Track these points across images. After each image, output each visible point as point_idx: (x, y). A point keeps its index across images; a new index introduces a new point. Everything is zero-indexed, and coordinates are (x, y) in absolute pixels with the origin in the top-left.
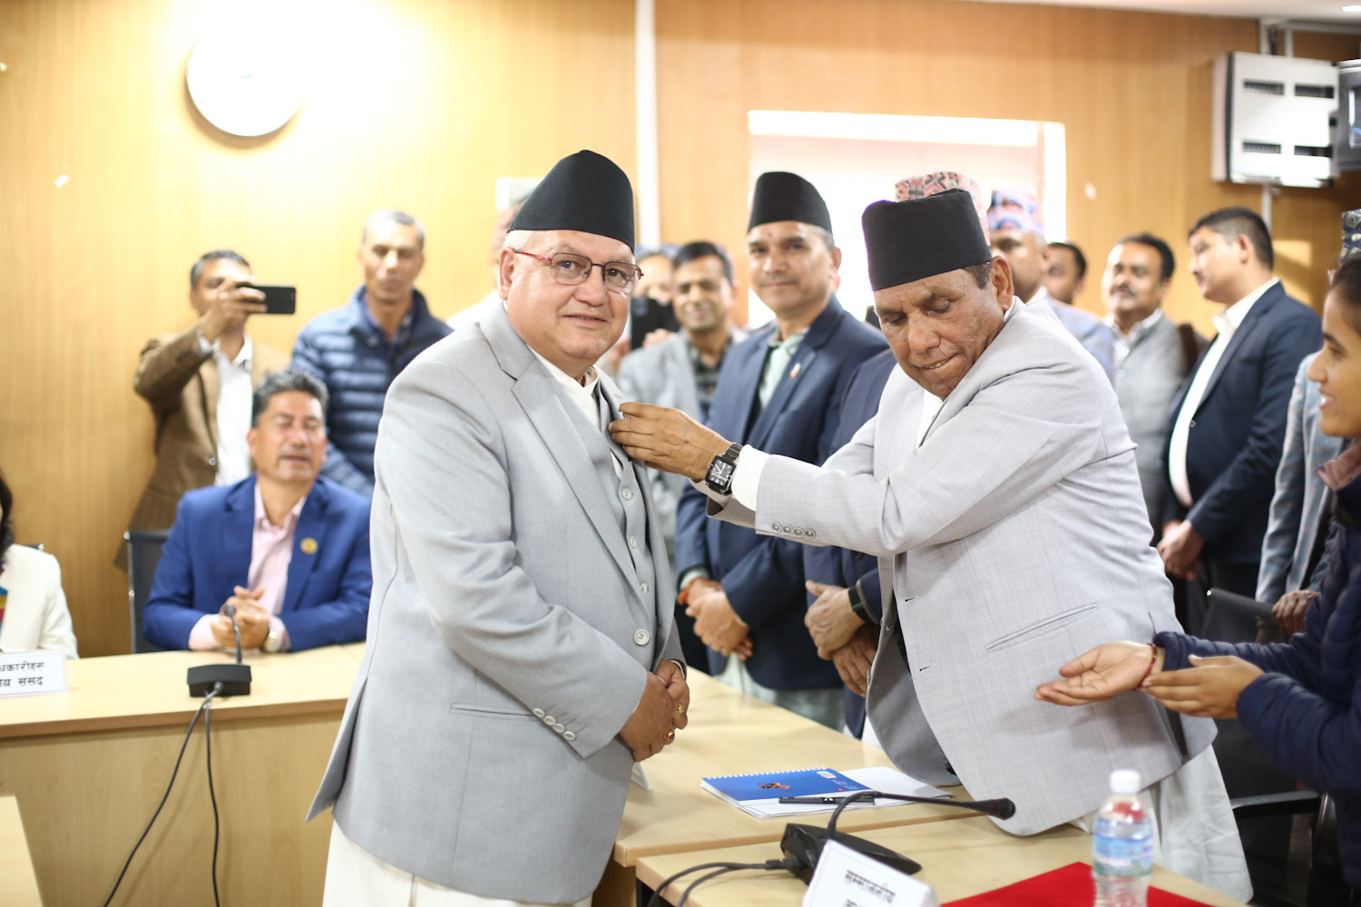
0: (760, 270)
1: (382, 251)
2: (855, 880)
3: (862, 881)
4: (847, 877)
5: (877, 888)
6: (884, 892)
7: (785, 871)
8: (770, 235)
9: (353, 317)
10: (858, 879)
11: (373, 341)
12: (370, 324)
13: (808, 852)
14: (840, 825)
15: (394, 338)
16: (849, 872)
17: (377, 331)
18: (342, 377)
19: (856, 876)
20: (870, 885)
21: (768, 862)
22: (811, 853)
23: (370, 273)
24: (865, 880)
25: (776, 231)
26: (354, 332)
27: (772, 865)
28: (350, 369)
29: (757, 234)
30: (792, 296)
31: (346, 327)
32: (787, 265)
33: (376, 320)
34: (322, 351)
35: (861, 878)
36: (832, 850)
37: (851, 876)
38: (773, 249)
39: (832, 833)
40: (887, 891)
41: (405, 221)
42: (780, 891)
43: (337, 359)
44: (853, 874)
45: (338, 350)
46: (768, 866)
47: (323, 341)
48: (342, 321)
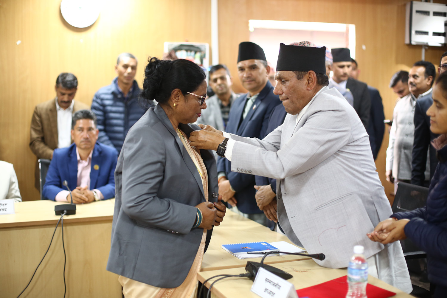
0: (243, 76)
1: (126, 66)
2: (268, 281)
3: (270, 282)
4: (266, 280)
5: (275, 284)
6: (277, 286)
7: (246, 277)
8: (245, 64)
9: (113, 88)
10: (269, 281)
11: (119, 96)
12: (118, 91)
13: (254, 271)
14: (265, 262)
15: (126, 95)
16: (266, 278)
17: (121, 93)
18: (109, 108)
19: (269, 280)
20: (273, 283)
21: (240, 274)
22: (254, 272)
23: (121, 74)
24: (271, 281)
25: (247, 63)
26: (113, 93)
27: (242, 275)
28: (112, 106)
29: (241, 64)
30: (254, 85)
31: (110, 92)
32: (251, 74)
33: (121, 89)
34: (102, 100)
35: (270, 281)
36: (261, 270)
37: (267, 280)
38: (247, 69)
39: (262, 265)
40: (278, 285)
41: (132, 57)
42: (244, 284)
43: (107, 102)
44: (267, 279)
45: (107, 99)
46: (240, 276)
47: (103, 96)
48: (109, 90)
